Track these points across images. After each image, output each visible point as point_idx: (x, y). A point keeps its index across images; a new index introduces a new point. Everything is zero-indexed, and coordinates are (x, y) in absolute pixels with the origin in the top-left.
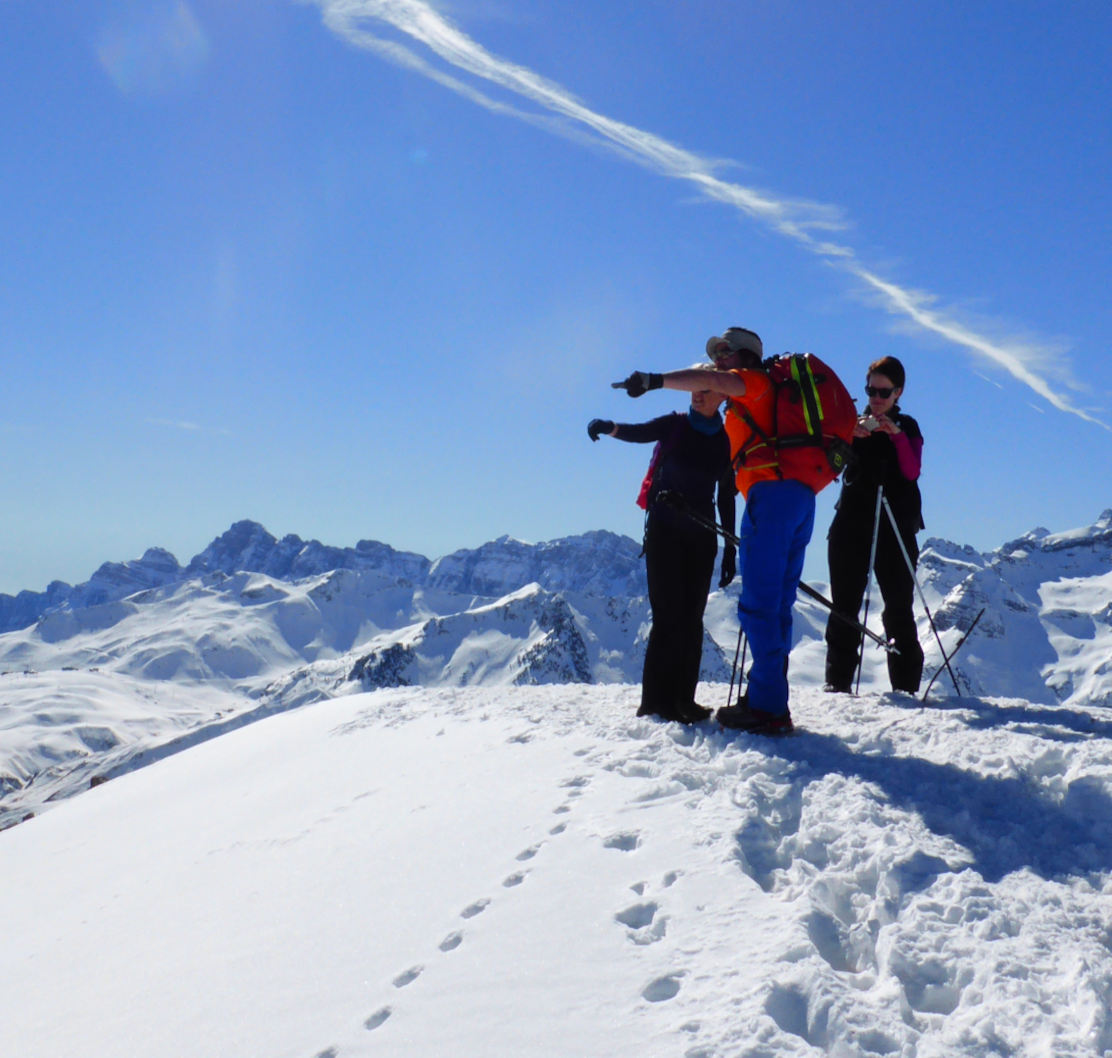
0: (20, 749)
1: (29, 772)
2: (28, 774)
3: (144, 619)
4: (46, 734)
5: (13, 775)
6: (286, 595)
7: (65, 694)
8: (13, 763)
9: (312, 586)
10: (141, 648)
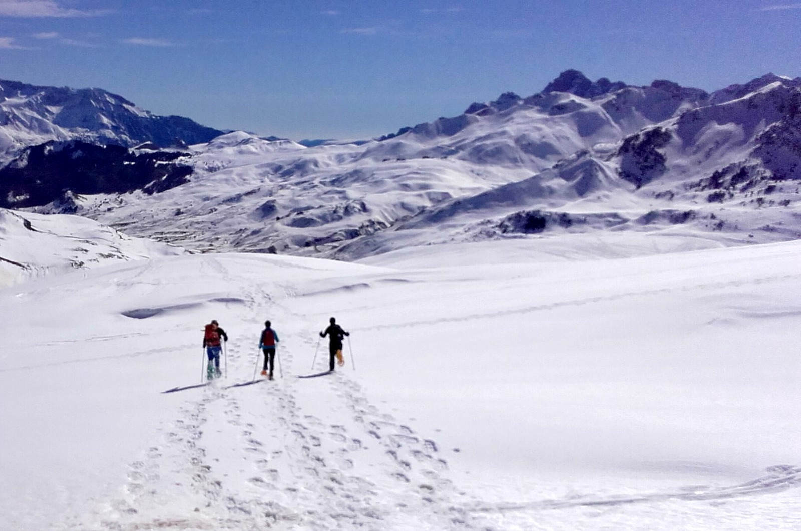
0: (387, 205)
1: (393, 218)
2: (392, 220)
3: (481, 126)
4: (407, 196)
5: (382, 220)
6: (585, 107)
7: (421, 172)
8: (382, 213)
9: (605, 100)
10: (478, 144)
